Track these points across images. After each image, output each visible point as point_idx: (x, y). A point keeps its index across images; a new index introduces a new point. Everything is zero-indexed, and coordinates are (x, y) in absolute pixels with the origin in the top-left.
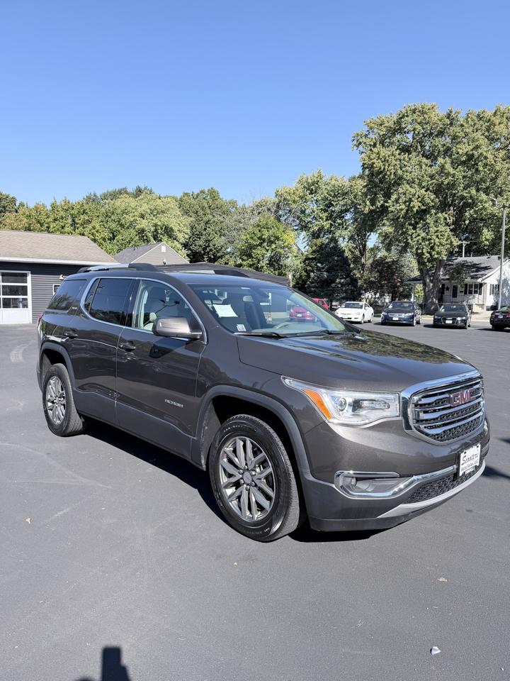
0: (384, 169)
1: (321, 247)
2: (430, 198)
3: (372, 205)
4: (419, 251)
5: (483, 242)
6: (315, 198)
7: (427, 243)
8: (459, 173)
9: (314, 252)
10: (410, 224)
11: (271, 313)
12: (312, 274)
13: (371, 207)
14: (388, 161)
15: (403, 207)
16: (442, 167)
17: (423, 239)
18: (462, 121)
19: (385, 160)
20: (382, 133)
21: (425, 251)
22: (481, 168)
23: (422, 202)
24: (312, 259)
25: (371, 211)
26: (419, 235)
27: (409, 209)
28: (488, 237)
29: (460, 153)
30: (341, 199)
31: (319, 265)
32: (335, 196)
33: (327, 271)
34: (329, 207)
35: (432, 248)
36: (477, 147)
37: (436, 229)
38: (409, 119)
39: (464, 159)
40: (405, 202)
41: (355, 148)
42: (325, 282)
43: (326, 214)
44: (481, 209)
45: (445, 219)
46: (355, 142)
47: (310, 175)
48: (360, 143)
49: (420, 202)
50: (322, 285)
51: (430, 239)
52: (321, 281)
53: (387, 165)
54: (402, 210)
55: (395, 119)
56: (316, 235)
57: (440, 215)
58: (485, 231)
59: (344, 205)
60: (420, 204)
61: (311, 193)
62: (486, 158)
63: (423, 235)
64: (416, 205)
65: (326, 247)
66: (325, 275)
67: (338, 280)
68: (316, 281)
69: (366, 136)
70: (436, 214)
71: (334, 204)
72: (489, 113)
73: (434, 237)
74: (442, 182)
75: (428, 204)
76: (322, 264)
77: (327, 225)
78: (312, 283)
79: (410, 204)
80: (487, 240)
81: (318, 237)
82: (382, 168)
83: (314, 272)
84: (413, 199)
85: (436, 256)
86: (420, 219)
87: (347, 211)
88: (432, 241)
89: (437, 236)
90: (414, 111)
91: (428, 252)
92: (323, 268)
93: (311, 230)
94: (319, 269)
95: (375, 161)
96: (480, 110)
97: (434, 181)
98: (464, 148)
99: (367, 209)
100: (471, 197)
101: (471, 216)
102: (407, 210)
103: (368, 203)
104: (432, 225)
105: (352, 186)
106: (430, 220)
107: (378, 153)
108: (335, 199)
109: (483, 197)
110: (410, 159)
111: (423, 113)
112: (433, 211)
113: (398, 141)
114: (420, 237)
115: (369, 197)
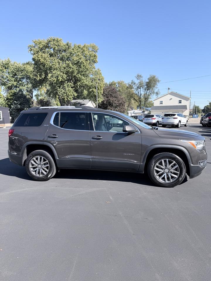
0: (45, 62)
1: (15, 94)
2: (65, 76)
3: (40, 77)
4: (63, 97)
5: (84, 95)
6: (8, 71)
7: (66, 94)
8: (75, 67)
9: (11, 96)
10: (58, 87)
11: (5, 124)
12: (12, 106)
13: (40, 78)
14: (46, 59)
15: (55, 79)
16: (68, 64)
17: (64, 93)
18: (73, 47)
19: (45, 59)
20: (41, 47)
21: (65, 97)
22: (82, 67)
23: (62, 77)
24: (11, 99)
25: (40, 80)
26: (62, 91)
27: (58, 80)
28: (86, 93)
29: (75, 60)
30: (20, 72)
31: (15, 102)
32: (17, 71)
33: (20, 105)
34: (15, 76)
35: (68, 96)
36: (80, 59)
37: (68, 89)
38: (52, 43)
39: (76, 62)
40: (56, 77)
41: (30, 51)
42: (19, 109)
43: (14, 79)
44: (83, 82)
45: (71, 85)
46: (29, 49)
47: (4, 60)
48: (32, 50)
49: (62, 78)
50: (18, 111)
51: (67, 93)
52: (17, 109)
53: (46, 61)
54: (55, 80)
55: (46, 42)
56: (10, 88)
57: (69, 83)
58: (84, 90)
59: (23, 75)
60: (62, 79)
61: (5, 69)
62: (83, 63)
63: (64, 91)
64: (60, 79)
65: (17, 94)
66: (19, 106)
67: (25, 109)
68: (14, 109)
69: (34, 47)
70: (67, 83)
71: (18, 74)
72: (82, 46)
73: (68, 92)
74: (69, 71)
75: (65, 79)
76: (17, 101)
77: (15, 83)
78: (13, 110)
79: (58, 78)
80: (85, 94)
81: (11, 89)
82: (44, 62)
83: (13, 105)
84: (59, 76)
85: (69, 100)
86: (61, 84)
87: (23, 78)
88: (68, 94)
89: (69, 92)
90: (54, 40)
91: (66, 98)
92: (18, 103)
93: (7, 86)
94: (15, 104)
95: (40, 58)
96: (79, 44)
97: (65, 70)
98: (75, 58)
99: (38, 78)
100: (79, 77)
101: (80, 85)
102: (57, 81)
103: (38, 76)
104: (66, 87)
105: (25, 67)
106: (65, 85)
107: (42, 55)
108: (18, 72)
109: (83, 78)
110: (54, 60)
111: (57, 41)
112: (66, 82)
113: (47, 51)
114: (63, 92)
115: (39, 74)
